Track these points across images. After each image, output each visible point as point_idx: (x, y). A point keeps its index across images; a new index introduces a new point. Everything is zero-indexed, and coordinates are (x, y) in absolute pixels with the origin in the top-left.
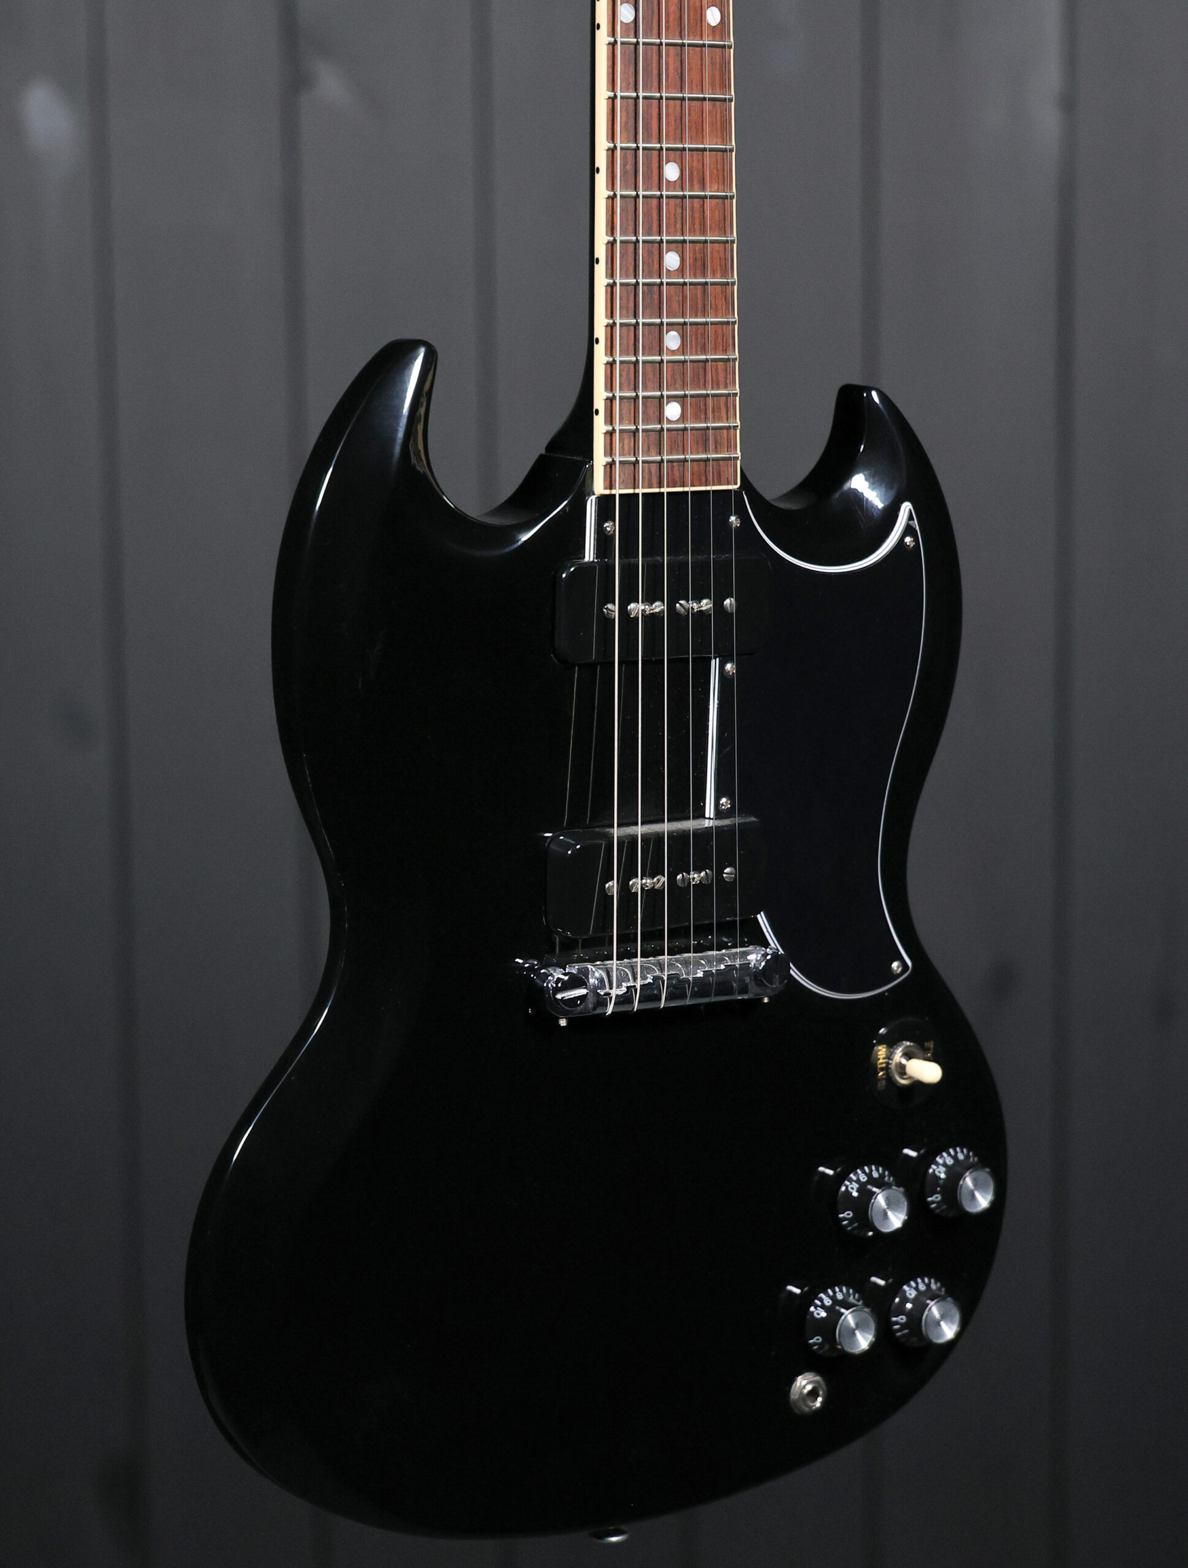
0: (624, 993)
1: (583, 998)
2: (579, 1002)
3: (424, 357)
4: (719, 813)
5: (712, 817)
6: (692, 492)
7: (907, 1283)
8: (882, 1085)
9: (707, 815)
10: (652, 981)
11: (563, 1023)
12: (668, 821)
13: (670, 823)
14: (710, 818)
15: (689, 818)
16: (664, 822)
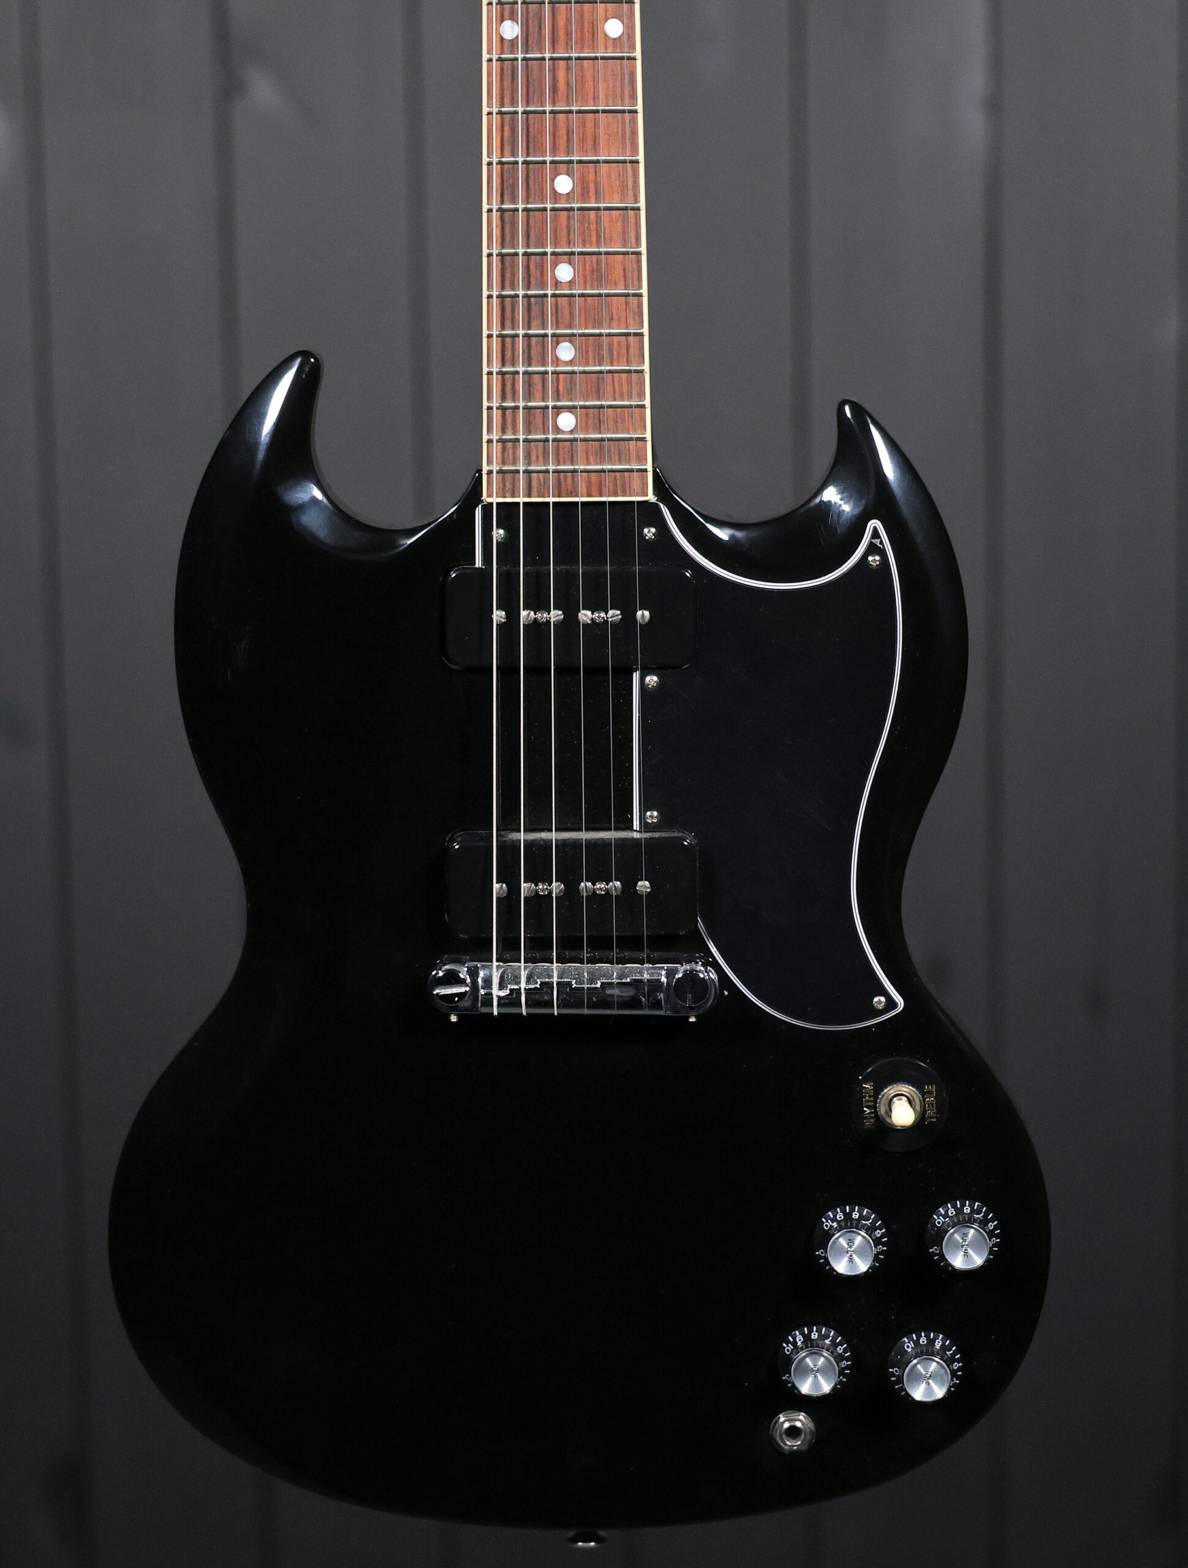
0: (507, 995)
1: (461, 995)
2: (456, 999)
3: (297, 369)
4: (645, 826)
5: (638, 829)
6: (582, 502)
7: (908, 1334)
8: (868, 1123)
9: (635, 828)
10: (539, 987)
11: (454, 1019)
12: (556, 831)
13: (557, 833)
14: (636, 831)
15: (611, 830)
16: (552, 831)
